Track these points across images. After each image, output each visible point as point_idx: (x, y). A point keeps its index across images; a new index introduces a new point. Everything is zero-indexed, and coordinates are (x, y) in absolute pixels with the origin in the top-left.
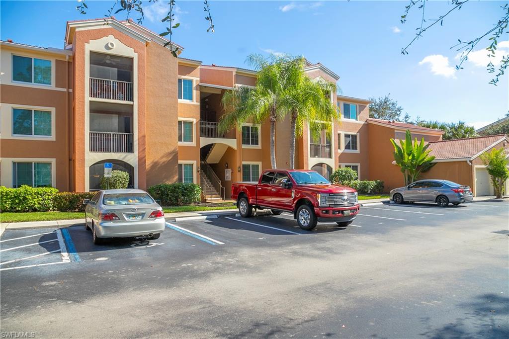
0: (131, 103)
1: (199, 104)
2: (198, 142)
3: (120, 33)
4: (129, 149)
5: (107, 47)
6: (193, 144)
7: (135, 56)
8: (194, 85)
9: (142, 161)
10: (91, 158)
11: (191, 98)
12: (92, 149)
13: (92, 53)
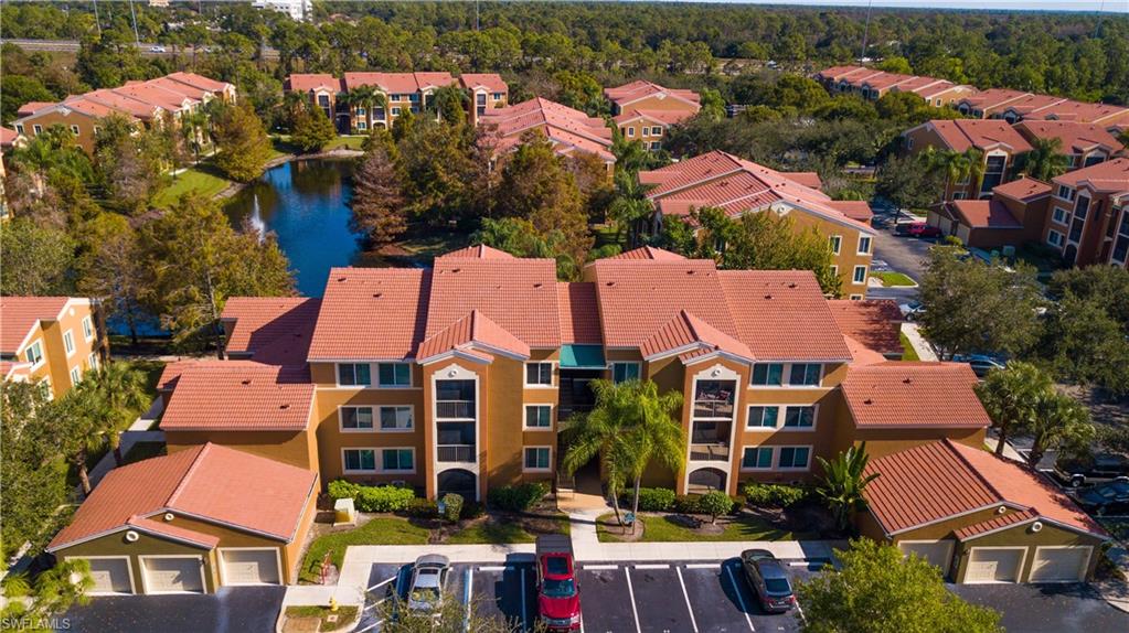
0: (472, 420)
1: (557, 388)
2: (556, 427)
3: (462, 360)
4: (472, 459)
5: (450, 375)
6: (550, 429)
7: (477, 378)
8: (553, 369)
9: (483, 468)
10: (439, 467)
11: (549, 382)
12: (439, 460)
13: (438, 382)
